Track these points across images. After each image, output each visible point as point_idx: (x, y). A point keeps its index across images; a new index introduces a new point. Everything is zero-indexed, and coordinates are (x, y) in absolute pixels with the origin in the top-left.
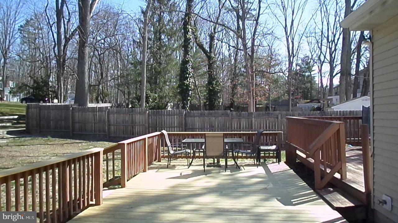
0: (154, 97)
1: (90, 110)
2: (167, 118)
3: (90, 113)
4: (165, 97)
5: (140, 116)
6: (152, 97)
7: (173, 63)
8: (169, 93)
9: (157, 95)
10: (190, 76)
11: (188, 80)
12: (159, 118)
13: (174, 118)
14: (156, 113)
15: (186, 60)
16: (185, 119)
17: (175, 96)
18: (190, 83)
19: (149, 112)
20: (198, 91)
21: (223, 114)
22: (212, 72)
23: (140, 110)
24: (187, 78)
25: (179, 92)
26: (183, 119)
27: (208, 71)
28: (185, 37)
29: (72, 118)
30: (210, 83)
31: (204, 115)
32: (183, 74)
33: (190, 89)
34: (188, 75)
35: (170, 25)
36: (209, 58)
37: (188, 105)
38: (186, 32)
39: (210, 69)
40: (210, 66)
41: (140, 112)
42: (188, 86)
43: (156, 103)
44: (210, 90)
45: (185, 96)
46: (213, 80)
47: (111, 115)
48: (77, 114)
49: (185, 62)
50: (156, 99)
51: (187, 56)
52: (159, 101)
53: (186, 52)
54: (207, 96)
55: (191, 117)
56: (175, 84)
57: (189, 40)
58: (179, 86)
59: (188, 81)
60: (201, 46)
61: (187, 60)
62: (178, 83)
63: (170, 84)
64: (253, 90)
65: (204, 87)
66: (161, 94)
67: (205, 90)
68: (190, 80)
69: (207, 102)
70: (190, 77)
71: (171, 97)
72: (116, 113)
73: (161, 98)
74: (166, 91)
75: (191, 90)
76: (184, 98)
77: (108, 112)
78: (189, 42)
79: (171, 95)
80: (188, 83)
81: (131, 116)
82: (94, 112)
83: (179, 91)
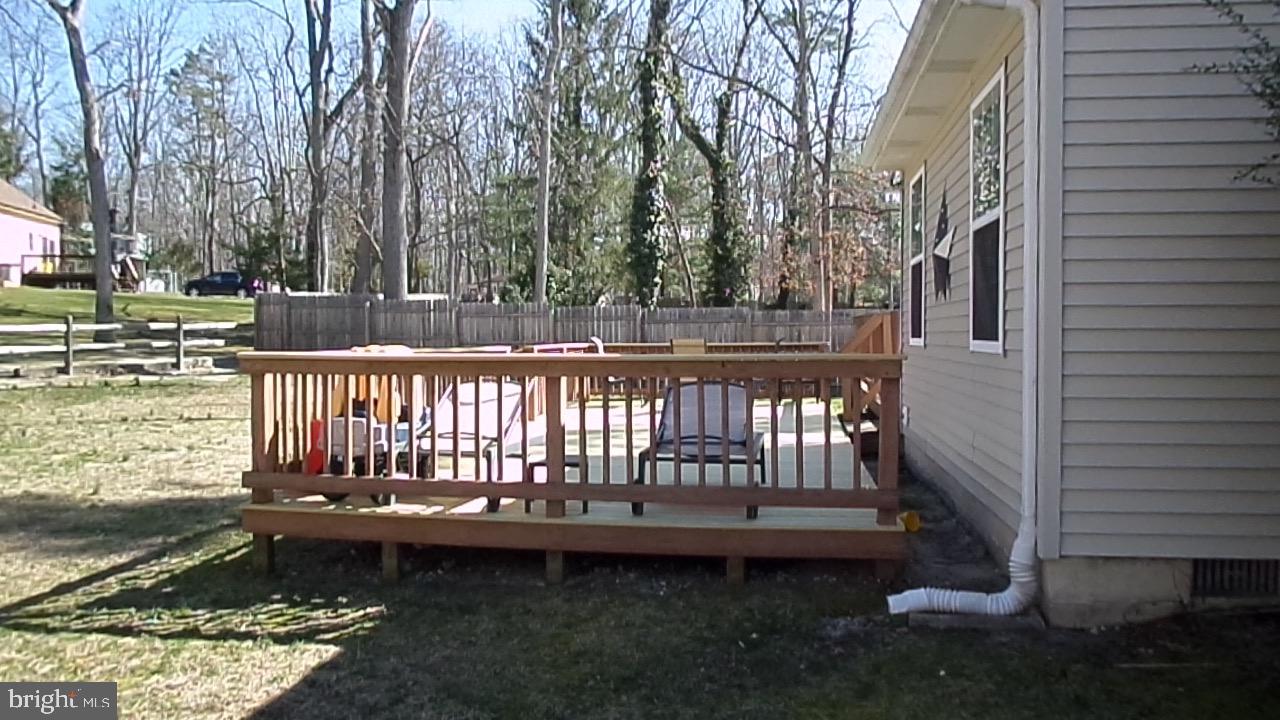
0: (562, 277)
1: (414, 306)
2: (599, 327)
3: (414, 315)
4: (593, 277)
5: (534, 322)
6: (558, 276)
7: (616, 183)
8: (602, 268)
9: (570, 273)
10: (659, 219)
11: (655, 230)
12: (580, 326)
13: (616, 326)
14: (574, 313)
15: (648, 176)
16: (642, 329)
17: (620, 274)
18: (661, 240)
19: (556, 312)
20: (684, 262)
21: (732, 317)
22: (723, 207)
23: (533, 307)
24: (651, 225)
25: (629, 264)
26: (638, 329)
27: (713, 204)
28: (647, 112)
29: (370, 327)
30: (717, 238)
31: (688, 317)
32: (640, 214)
33: (659, 254)
34: (653, 218)
35: (604, 78)
36: (716, 165)
37: (655, 299)
38: (648, 99)
39: (718, 198)
40: (719, 188)
41: (534, 313)
42: (653, 247)
43: (569, 292)
44: (718, 259)
45: (645, 274)
46: (727, 229)
47: (464, 320)
48: (382, 315)
49: (646, 183)
50: (566, 284)
51: (652, 164)
52: (577, 288)
53: (649, 156)
54: (711, 273)
55: (657, 322)
56: (619, 242)
57: (657, 121)
58: (630, 248)
59: (653, 234)
60: (693, 132)
61: (651, 175)
62: (629, 240)
63: (605, 242)
64: (826, 258)
65: (700, 248)
66: (581, 269)
67: (704, 257)
68: (659, 229)
69: (708, 291)
70: (661, 223)
71: (608, 276)
72: (477, 313)
73: (580, 278)
74: (594, 261)
75: (661, 257)
76: (644, 279)
77: (458, 314)
78: (657, 126)
79: (607, 270)
80: (653, 238)
81: (512, 322)
82: (424, 312)
83: (629, 260)
